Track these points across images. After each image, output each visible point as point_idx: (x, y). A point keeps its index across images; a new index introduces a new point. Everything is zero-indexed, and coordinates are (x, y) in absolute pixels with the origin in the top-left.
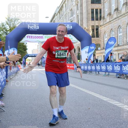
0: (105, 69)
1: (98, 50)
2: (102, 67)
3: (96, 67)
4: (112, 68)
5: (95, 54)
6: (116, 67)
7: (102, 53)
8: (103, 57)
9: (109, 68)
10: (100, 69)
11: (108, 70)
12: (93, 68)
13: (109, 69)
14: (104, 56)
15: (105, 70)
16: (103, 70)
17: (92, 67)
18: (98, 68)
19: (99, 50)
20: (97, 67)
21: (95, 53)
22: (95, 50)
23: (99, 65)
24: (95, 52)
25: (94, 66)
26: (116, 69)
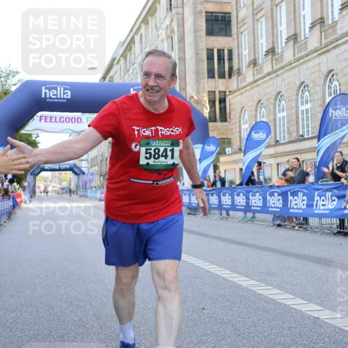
0: (244, 204)
1: (225, 153)
2: (236, 197)
3: (220, 198)
4: (261, 201)
5: (218, 164)
6: (273, 197)
7: (235, 162)
8: (238, 171)
9: (253, 201)
10: (230, 204)
11: (251, 206)
12: (214, 200)
13: (255, 205)
14: (241, 169)
15: (243, 208)
16: (238, 207)
17: (211, 197)
18: (226, 200)
19: (229, 155)
20: (222, 197)
21: (219, 162)
22: (218, 153)
23: (227, 194)
24: (217, 160)
25: (215, 195)
26: (274, 204)
